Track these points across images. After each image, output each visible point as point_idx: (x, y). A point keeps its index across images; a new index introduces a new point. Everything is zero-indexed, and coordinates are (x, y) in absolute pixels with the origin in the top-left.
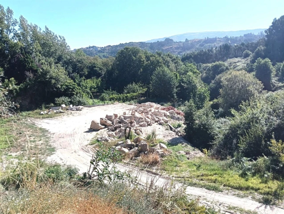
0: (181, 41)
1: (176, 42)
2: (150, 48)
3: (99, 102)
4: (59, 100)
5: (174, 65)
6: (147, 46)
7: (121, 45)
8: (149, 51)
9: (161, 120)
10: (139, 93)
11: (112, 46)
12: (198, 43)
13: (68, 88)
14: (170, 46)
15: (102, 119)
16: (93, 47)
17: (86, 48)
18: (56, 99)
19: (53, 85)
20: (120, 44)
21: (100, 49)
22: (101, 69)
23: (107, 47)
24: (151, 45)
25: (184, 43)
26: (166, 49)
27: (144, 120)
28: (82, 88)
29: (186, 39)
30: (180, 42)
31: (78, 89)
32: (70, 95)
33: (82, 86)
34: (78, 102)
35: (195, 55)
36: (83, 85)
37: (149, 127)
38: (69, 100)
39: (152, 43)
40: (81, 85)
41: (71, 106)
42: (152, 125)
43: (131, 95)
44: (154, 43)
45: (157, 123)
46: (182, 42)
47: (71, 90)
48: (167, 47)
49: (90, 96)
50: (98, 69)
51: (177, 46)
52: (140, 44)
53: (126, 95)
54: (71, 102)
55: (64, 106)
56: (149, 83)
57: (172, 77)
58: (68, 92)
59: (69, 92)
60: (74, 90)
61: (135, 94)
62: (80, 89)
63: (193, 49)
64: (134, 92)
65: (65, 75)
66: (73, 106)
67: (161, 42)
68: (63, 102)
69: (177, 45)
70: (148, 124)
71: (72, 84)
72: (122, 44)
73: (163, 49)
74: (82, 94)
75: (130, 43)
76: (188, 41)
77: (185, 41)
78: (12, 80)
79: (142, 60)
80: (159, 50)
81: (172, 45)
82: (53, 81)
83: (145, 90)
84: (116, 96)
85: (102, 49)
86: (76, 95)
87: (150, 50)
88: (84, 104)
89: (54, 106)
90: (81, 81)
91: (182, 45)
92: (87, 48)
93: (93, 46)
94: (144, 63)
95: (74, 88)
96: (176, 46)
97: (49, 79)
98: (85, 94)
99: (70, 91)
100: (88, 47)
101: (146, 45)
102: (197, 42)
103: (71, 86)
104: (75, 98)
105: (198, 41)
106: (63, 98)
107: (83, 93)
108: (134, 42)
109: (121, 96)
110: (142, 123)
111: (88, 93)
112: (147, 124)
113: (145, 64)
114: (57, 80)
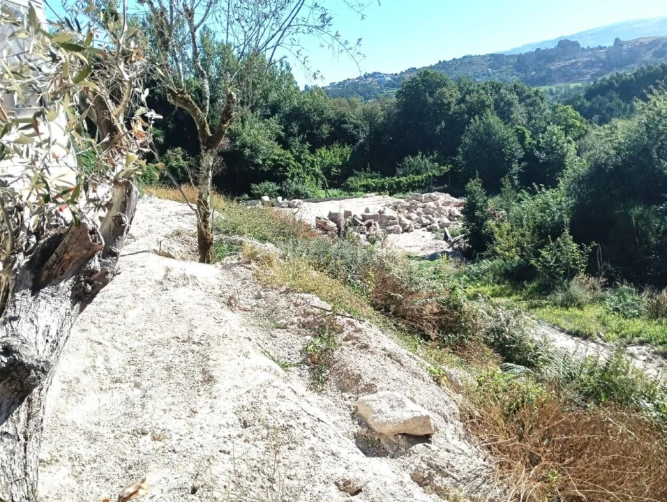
0: (603, 45)
1: (589, 49)
2: (516, 67)
3: (341, 194)
4: (258, 187)
5: (523, 110)
6: (507, 64)
7: (441, 66)
8: (513, 75)
9: (435, 222)
10: (429, 176)
11: (419, 69)
12: (651, 49)
13: (276, 165)
14: (571, 59)
15: (320, 219)
16: (374, 75)
17: (357, 78)
18: (253, 186)
19: (247, 160)
20: (440, 61)
21: (390, 79)
22: (356, 127)
23: (406, 71)
24: (518, 61)
25: (609, 51)
26: (559, 70)
27: (397, 221)
28: (303, 165)
29: (617, 40)
30: (600, 48)
31: (294, 167)
32: (280, 180)
33: (303, 162)
34: (295, 192)
35: (623, 82)
36: (306, 159)
37: (405, 234)
38: (278, 188)
39: (523, 53)
40: (302, 160)
41: (280, 198)
42: (412, 231)
43: (410, 178)
44: (528, 55)
45: (425, 229)
46: (605, 47)
47: (281, 168)
48: (562, 64)
49: (320, 182)
50: (352, 126)
51: (589, 59)
52: (489, 60)
53: (397, 180)
54: (281, 193)
55: (266, 198)
56: (455, 154)
57: (506, 137)
58: (276, 174)
59: (278, 173)
60: (288, 168)
61: (419, 177)
62: (299, 168)
63: (633, 65)
64: (418, 173)
65: (271, 139)
66: (283, 200)
67: (546, 51)
68: (266, 190)
69: (588, 57)
70: (405, 229)
71: (283, 158)
72: (444, 61)
73: (552, 68)
74: (304, 178)
75: (465, 57)
76: (622, 45)
77: (611, 44)
78: (178, 151)
79: (446, 101)
80: (541, 70)
81: (575, 58)
82: (247, 152)
83: (446, 169)
84: (374, 182)
85: (394, 79)
86: (292, 178)
87: (515, 73)
88: (306, 197)
89: (250, 199)
90: (302, 152)
91: (604, 57)
92: (360, 78)
93: (375, 73)
94: (449, 109)
95: (288, 165)
96: (586, 59)
97: (240, 149)
98: (309, 177)
99: (280, 172)
100: (363, 76)
101: (507, 62)
102: (646, 45)
103: (281, 160)
104: (289, 184)
105: (651, 43)
106: (266, 184)
107: (305, 175)
108: (473, 55)
109: (387, 181)
110: (392, 227)
111: (317, 176)
112: (401, 230)
113: (452, 110)
114: (255, 150)
